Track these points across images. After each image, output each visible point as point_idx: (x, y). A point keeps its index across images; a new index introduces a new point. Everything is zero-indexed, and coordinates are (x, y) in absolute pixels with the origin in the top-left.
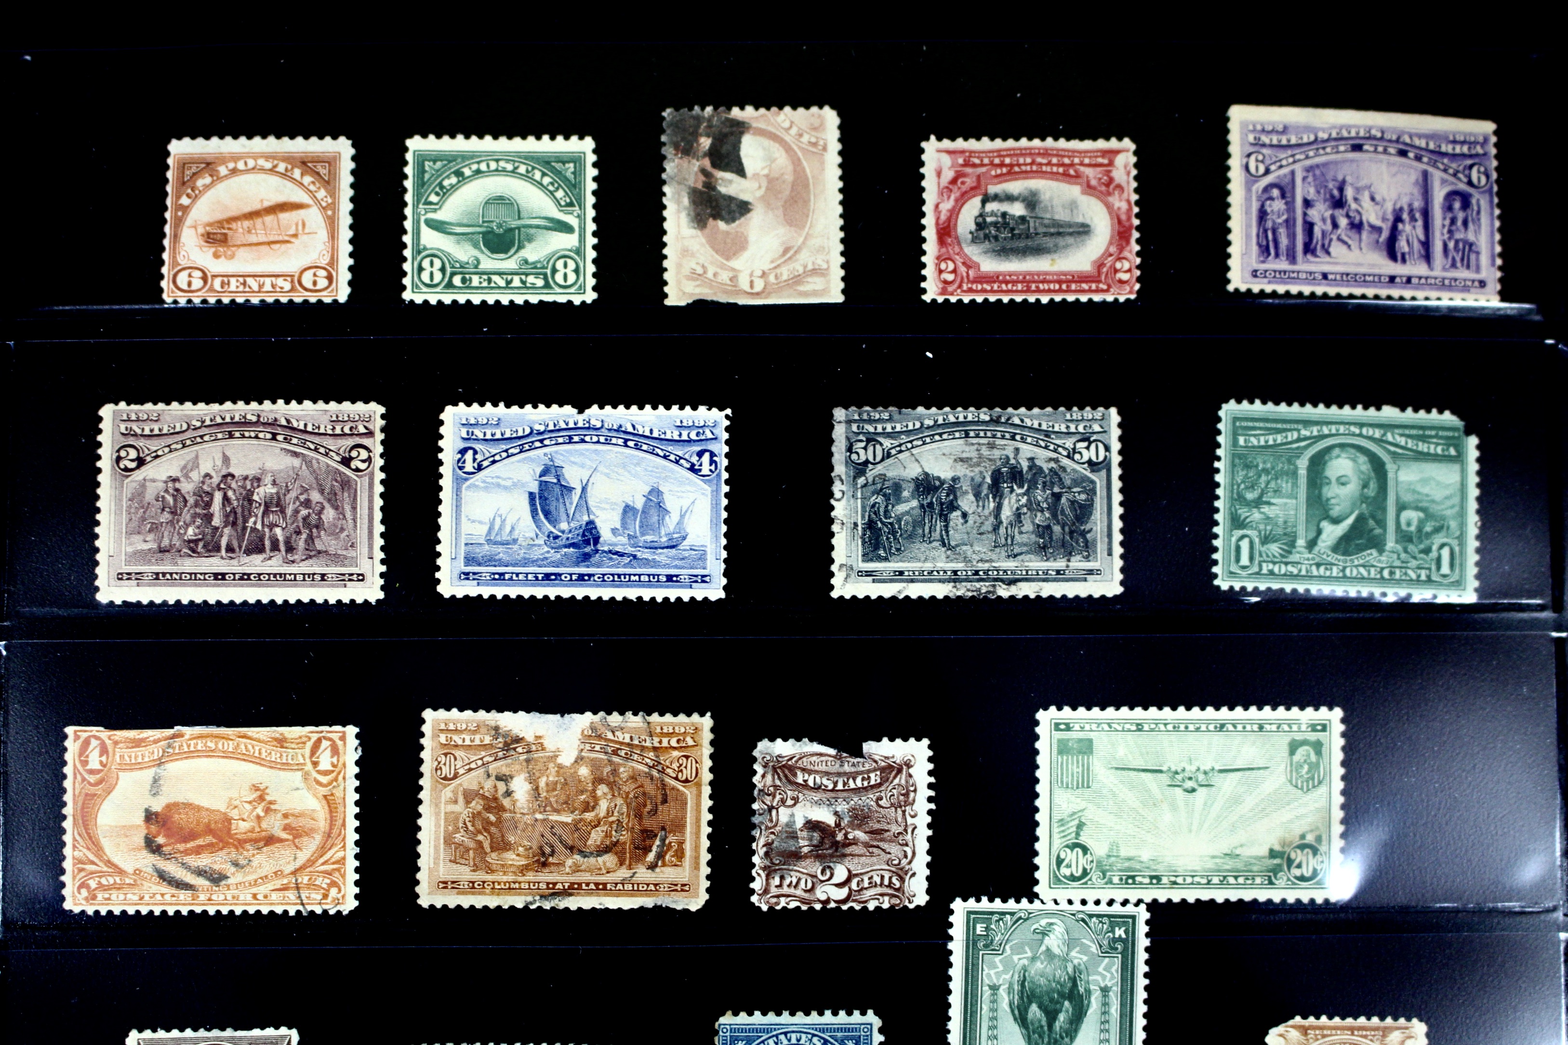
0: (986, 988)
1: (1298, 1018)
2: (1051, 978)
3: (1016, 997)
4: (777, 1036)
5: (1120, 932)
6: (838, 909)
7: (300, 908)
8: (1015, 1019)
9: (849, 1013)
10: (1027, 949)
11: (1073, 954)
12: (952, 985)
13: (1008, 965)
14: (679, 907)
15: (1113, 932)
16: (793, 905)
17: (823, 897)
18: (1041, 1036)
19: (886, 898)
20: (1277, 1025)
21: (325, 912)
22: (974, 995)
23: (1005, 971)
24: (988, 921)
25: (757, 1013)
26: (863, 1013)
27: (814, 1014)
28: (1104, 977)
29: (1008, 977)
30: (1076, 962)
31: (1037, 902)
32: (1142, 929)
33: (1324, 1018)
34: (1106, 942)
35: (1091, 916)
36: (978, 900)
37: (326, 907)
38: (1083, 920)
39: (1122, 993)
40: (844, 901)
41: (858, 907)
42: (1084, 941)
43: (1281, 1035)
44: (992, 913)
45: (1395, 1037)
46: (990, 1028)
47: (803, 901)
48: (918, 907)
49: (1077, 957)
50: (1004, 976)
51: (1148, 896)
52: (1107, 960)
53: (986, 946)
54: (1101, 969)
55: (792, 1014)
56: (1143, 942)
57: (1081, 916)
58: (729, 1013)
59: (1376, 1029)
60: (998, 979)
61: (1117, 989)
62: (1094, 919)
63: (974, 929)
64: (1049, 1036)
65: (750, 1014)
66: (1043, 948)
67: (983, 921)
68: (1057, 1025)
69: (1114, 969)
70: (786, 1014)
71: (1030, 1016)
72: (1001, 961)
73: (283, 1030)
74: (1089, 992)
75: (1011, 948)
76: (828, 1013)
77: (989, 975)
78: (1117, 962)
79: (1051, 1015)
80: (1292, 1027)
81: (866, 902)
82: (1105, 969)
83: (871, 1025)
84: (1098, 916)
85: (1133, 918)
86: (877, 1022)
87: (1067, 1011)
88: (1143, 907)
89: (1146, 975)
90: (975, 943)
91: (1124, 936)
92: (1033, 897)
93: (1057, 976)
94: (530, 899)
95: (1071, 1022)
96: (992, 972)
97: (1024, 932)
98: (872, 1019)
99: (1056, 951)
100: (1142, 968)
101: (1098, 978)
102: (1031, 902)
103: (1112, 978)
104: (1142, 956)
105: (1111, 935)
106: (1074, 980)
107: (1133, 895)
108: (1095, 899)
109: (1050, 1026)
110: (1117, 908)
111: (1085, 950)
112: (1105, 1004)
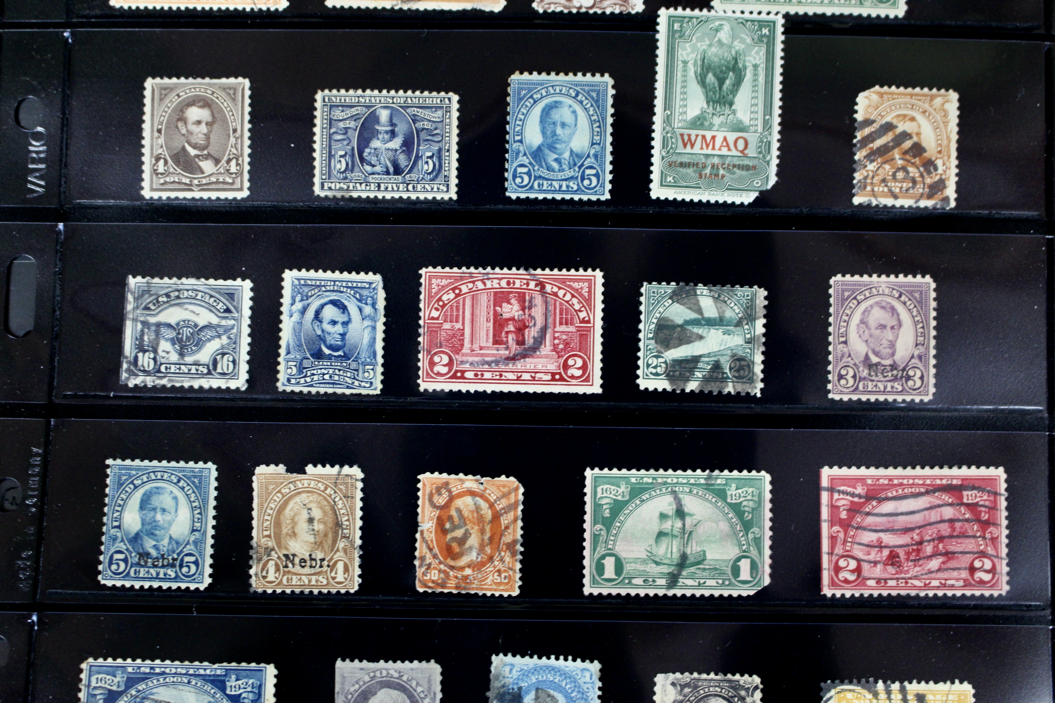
0: (680, 62)
1: (877, 87)
2: (721, 57)
3: (699, 69)
4: (547, 88)
5: (765, 31)
6: (587, 13)
7: (253, 6)
8: (698, 82)
9: (593, 75)
10: (706, 39)
11: (736, 43)
12: (658, 60)
13: (694, 48)
14: (487, 9)
15: (761, 30)
16: (558, 10)
17: (578, 5)
18: (714, 93)
19: (618, 7)
20: (864, 90)
21: (268, 9)
22: (672, 67)
23: (692, 52)
24: (682, 22)
25: (535, 73)
26: (602, 75)
27: (571, 75)
28: (755, 59)
29: (694, 56)
30: (737, 48)
31: (713, 12)
32: (780, 29)
33: (893, 88)
34: (756, 37)
35: (747, 21)
36: (676, 9)
37: (269, 6)
38: (742, 23)
39: (766, 68)
40: (592, 7)
41: (599, 12)
42: (743, 36)
43: (866, 97)
44: (684, 17)
45: (938, 101)
46: (682, 87)
47: (565, 7)
48: (637, 13)
49: (738, 46)
50: (691, 55)
51: (784, 9)
52: (757, 48)
53: (680, 37)
54: (753, 53)
55: (557, 74)
56: (780, 38)
57: (740, 20)
58: (517, 72)
59: (926, 95)
60: (688, 57)
61: (762, 67)
62: (749, 23)
63: (673, 26)
64: (720, 93)
65: (531, 73)
66: (716, 39)
67: (678, 21)
68: (725, 87)
69: (761, 54)
70: (553, 74)
71: (708, 81)
72: (690, 46)
73: (240, 79)
74: (745, 68)
75: (696, 39)
76: (580, 74)
77: (682, 55)
78: (764, 50)
79: (721, 81)
80: (874, 92)
81: (604, 8)
82: (756, 53)
83: (607, 83)
84: (752, 21)
85: (774, 23)
86: (611, 82)
87: (731, 78)
88: (780, 16)
89: (782, 58)
90: (673, 36)
91: (768, 33)
92: (710, 8)
93: (725, 56)
94: (395, 3)
95: (734, 86)
96: (684, 53)
97: (705, 28)
98: (608, 79)
99: (725, 41)
100: (779, 54)
101: (751, 59)
102: (709, 11)
103: (760, 59)
104: (779, 46)
105: (759, 32)
106: (736, 60)
107: (774, 9)
108: (750, 10)
109: (720, 88)
110: (763, 16)
111: (743, 41)
112: (756, 75)
